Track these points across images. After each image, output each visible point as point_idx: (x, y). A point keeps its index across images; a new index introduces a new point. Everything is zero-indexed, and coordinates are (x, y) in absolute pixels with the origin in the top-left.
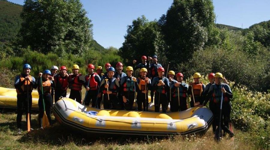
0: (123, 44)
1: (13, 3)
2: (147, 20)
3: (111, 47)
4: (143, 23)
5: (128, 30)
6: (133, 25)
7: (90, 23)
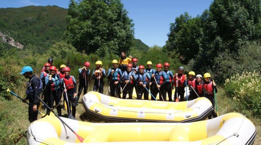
0: (166, 42)
1: (64, 8)
2: (191, 16)
3: (156, 46)
4: (186, 20)
5: (171, 28)
6: (176, 23)
7: (132, 23)
